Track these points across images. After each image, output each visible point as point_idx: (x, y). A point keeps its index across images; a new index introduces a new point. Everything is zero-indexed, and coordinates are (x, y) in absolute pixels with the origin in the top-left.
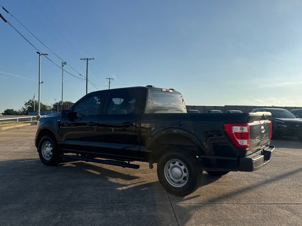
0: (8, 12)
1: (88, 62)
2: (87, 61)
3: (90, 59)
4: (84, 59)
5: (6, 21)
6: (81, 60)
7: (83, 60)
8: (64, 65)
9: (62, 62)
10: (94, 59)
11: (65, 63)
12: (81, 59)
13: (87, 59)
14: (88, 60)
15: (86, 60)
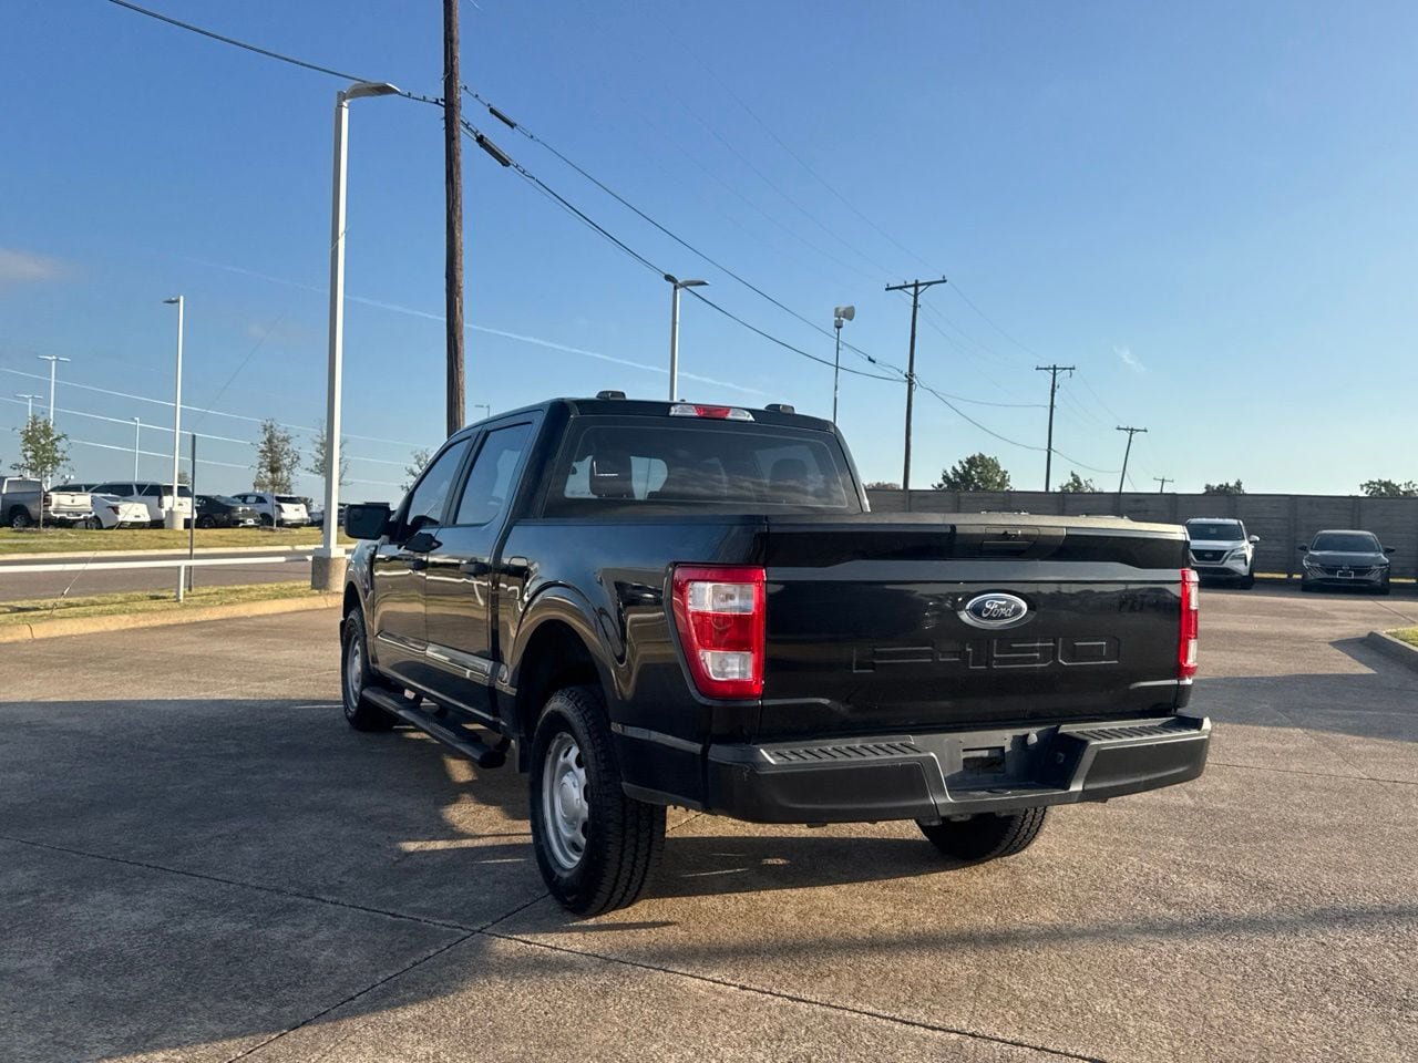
0: (512, 125)
1: (919, 296)
2: (916, 296)
3: (929, 284)
4: (901, 288)
5: (505, 163)
6: (890, 292)
7: (897, 290)
8: (845, 321)
9: (837, 310)
10: (945, 281)
11: (849, 314)
12: (887, 289)
13: (916, 285)
14: (920, 288)
15: (912, 290)
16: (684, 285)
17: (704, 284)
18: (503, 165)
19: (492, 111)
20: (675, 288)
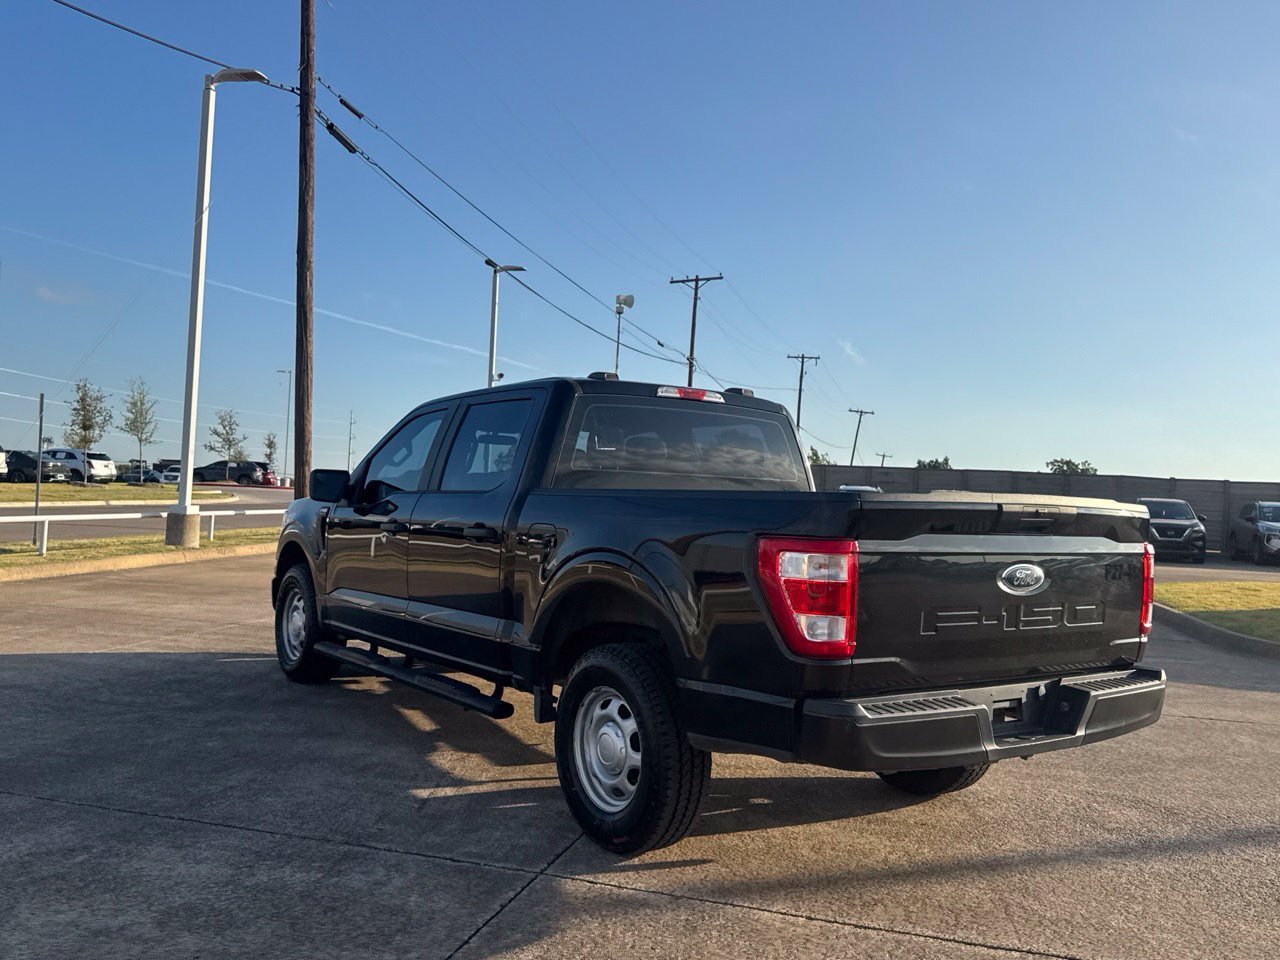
0: (360, 116)
1: (699, 291)
2: (696, 289)
3: (708, 279)
4: (683, 282)
5: (352, 150)
6: (674, 284)
7: (681, 284)
8: (626, 308)
9: (618, 297)
10: (721, 278)
11: (629, 302)
12: (671, 282)
13: (697, 280)
14: (700, 283)
15: (693, 284)
16: (506, 269)
17: (522, 269)
18: (350, 151)
19: (341, 101)
20: (495, 272)
